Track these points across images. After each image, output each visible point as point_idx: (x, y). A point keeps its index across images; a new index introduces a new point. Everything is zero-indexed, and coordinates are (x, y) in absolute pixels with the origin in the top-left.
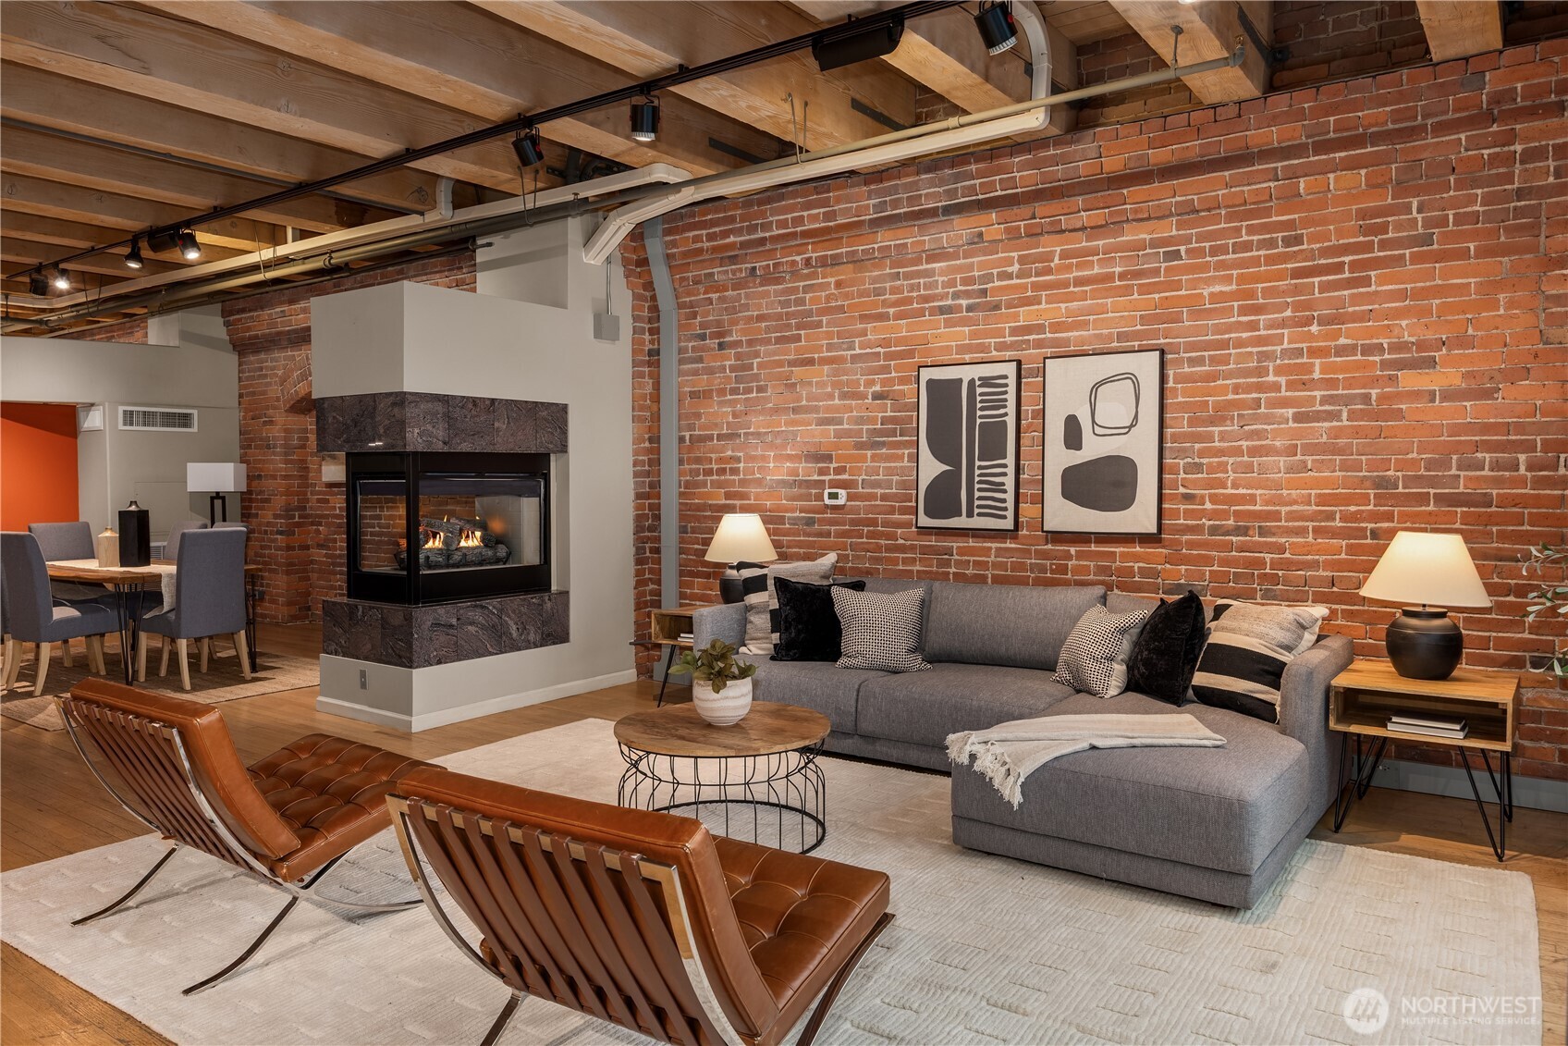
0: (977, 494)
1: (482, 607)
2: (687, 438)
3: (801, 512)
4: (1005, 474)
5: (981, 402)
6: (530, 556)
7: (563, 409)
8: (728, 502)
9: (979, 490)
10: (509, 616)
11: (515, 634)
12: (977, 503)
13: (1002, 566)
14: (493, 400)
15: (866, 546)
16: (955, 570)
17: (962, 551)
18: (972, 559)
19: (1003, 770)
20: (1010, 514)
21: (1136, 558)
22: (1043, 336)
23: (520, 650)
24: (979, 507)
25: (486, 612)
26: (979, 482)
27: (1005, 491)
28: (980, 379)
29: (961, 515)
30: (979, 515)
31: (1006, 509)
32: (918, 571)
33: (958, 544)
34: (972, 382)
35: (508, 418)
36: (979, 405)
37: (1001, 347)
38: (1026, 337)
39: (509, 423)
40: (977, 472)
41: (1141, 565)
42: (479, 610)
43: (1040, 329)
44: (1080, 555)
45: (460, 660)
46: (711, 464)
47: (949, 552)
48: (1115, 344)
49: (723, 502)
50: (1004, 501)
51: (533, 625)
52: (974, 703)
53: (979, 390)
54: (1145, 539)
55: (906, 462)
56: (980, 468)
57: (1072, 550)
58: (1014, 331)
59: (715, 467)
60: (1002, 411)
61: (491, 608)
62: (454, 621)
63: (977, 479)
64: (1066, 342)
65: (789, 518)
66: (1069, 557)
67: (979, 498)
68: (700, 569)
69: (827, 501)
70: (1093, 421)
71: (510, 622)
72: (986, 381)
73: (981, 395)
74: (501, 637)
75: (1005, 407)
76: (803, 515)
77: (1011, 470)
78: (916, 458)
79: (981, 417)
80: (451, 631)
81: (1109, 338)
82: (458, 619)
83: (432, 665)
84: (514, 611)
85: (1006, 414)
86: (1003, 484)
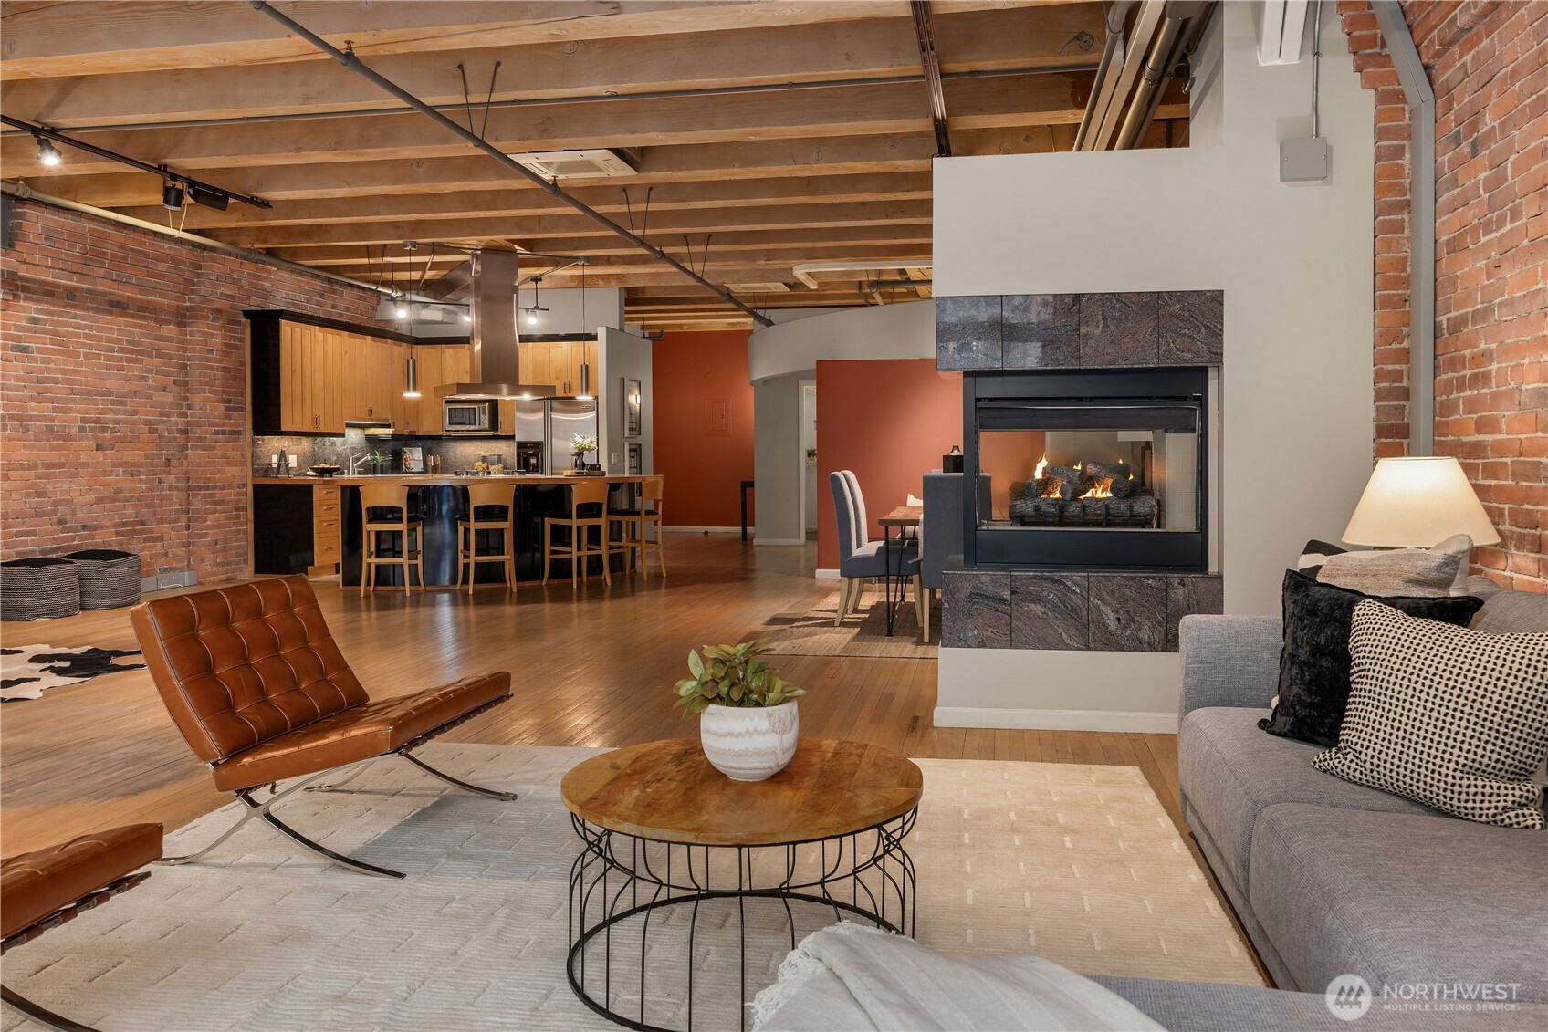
1: (1054, 581)
7: (1216, 298)
10: (1102, 599)
11: (1113, 626)
14: (1077, 298)
23: (1122, 649)
25: (1061, 588)
35: (1105, 319)
39: (1105, 325)
42: (1047, 585)
45: (1017, 647)
51: (1148, 618)
61: (1069, 583)
62: (1006, 594)
71: (1106, 610)
74: (1087, 626)
80: (1001, 607)
82: (1013, 593)
83: (969, 646)
84: (1112, 593)
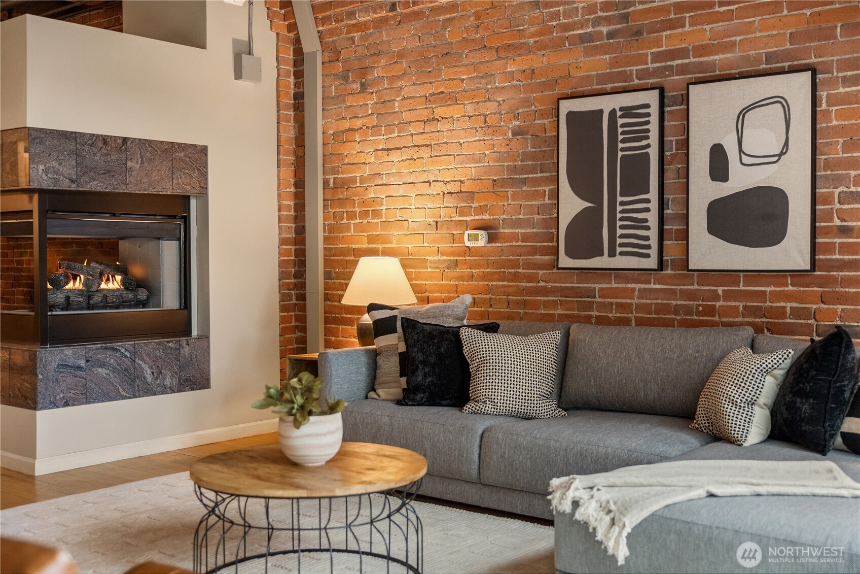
0: (619, 232)
1: (114, 349)
2: (332, 181)
3: (442, 255)
4: (647, 210)
5: (622, 133)
6: (170, 300)
7: (203, 151)
8: (371, 246)
9: (622, 227)
10: (143, 360)
11: (149, 378)
12: (619, 241)
13: (646, 308)
14: (125, 140)
15: (507, 290)
16: (598, 314)
17: (604, 293)
18: (615, 301)
19: (608, 519)
20: (654, 252)
21: (788, 297)
22: (687, 61)
23: (155, 394)
24: (621, 245)
25: (118, 354)
26: (622, 219)
27: (648, 228)
28: (621, 109)
29: (602, 254)
30: (622, 254)
31: (649, 247)
32: (559, 315)
33: (601, 286)
34: (613, 113)
35: (142, 158)
36: (620, 137)
37: (642, 75)
38: (669, 63)
39: (142, 162)
40: (619, 208)
41: (794, 305)
42: (109, 353)
43: (683, 53)
44: (728, 296)
45: (89, 403)
46: (354, 207)
47: (591, 293)
48: (764, 66)
49: (366, 246)
50: (647, 238)
51: (170, 370)
52: (601, 449)
53: (620, 121)
54: (796, 275)
55: (546, 199)
56: (622, 203)
57: (720, 290)
58: (657, 57)
59: (357, 210)
60: (644, 143)
61: (123, 350)
62: (82, 363)
63: (619, 216)
64: (712, 66)
65: (431, 262)
66: (716, 297)
67: (622, 236)
68: (344, 315)
69: (467, 244)
70: (741, 150)
71: (145, 367)
72: (628, 111)
73: (623, 126)
74: (134, 381)
75: (647, 138)
76: (445, 258)
77: (654, 205)
78: (556, 195)
79: (623, 149)
80: (79, 373)
81: (757, 59)
82: (87, 361)
83: (58, 407)
84: (148, 355)
85: (648, 146)
86: (646, 220)
